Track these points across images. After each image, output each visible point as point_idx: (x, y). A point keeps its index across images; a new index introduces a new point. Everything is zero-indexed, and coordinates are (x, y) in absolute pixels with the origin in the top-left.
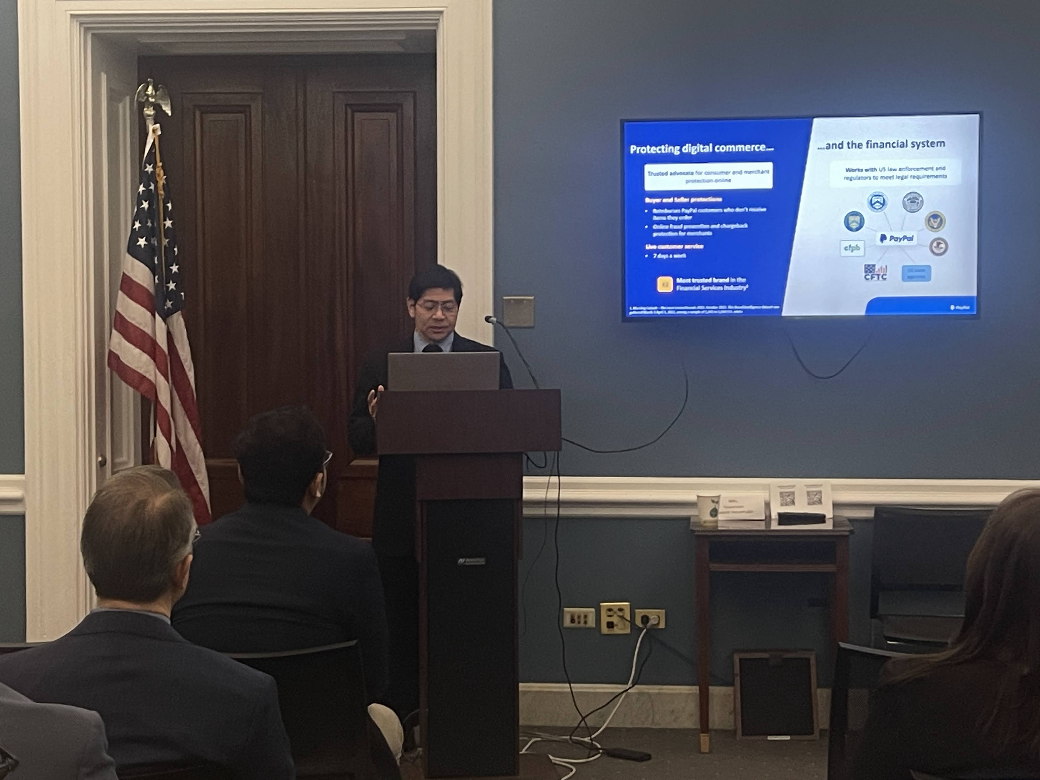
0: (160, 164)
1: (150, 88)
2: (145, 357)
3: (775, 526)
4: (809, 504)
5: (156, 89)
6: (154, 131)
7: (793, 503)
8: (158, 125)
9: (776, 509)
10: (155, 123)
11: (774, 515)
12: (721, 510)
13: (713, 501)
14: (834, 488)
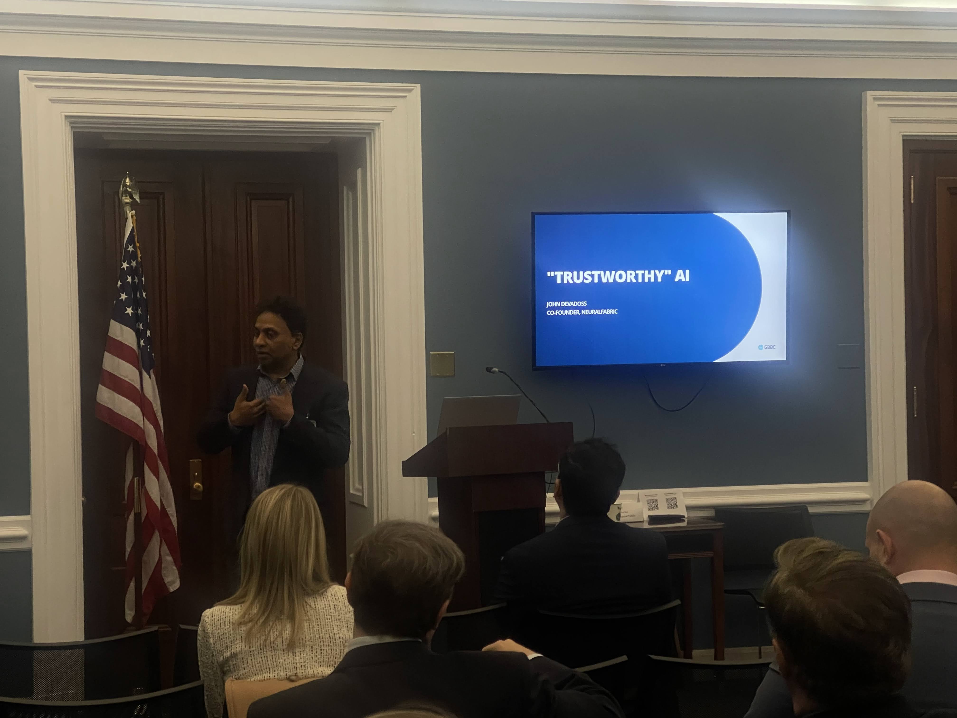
0: (138, 245)
1: (128, 180)
2: (137, 409)
3: (646, 526)
4: (669, 508)
5: (131, 180)
6: (132, 216)
7: (657, 507)
8: (134, 212)
9: (646, 514)
10: (132, 210)
11: (646, 517)
12: (622, 515)
13: (619, 508)
14: (685, 494)
